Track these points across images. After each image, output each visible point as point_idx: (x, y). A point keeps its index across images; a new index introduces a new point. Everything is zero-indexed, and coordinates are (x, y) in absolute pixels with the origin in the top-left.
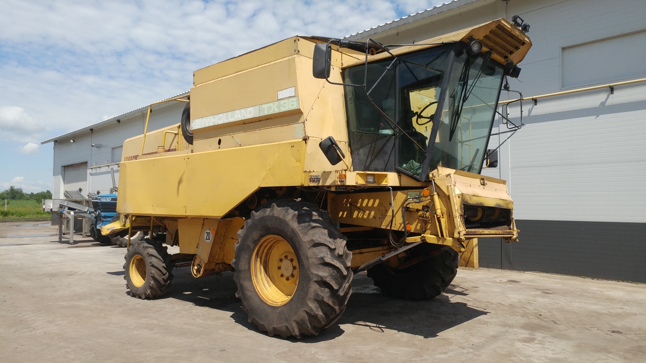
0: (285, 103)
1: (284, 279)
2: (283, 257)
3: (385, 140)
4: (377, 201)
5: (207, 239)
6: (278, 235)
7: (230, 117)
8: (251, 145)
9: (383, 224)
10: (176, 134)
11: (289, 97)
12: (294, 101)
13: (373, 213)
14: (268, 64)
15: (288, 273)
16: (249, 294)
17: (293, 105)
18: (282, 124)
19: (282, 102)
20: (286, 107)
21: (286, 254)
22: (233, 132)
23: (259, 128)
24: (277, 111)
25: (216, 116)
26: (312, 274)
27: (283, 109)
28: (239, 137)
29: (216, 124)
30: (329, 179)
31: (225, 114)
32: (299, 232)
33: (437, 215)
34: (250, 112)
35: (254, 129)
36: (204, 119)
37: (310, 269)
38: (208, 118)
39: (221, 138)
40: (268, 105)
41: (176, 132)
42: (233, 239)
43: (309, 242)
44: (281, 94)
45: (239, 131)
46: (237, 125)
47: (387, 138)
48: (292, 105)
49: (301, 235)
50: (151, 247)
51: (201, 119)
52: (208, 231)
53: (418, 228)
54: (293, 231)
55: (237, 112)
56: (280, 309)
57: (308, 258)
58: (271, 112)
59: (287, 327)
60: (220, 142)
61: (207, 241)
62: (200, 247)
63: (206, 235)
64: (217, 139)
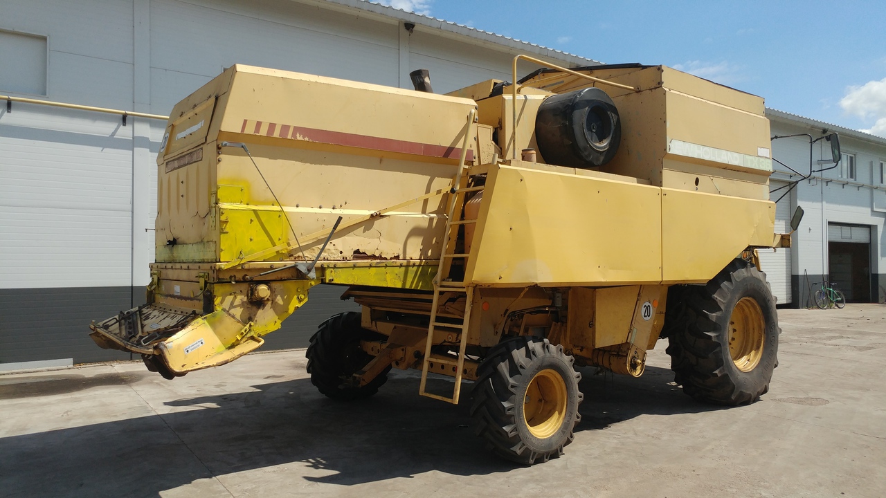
0: (763, 162)
5: (645, 316)
7: (717, 156)
8: (729, 195)
11: (766, 158)
12: (769, 163)
19: (762, 160)
20: (764, 166)
22: (714, 174)
24: (757, 167)
25: (701, 147)
27: (761, 168)
28: (719, 182)
29: (701, 158)
31: (712, 149)
34: (737, 159)
36: (687, 144)
38: (693, 145)
39: (699, 177)
40: (751, 157)
44: (760, 152)
46: (718, 167)
48: (767, 167)
51: (681, 143)
52: (647, 304)
55: (724, 152)
58: (753, 166)
60: (697, 182)
61: (645, 318)
62: (635, 330)
63: (644, 309)
64: (694, 177)
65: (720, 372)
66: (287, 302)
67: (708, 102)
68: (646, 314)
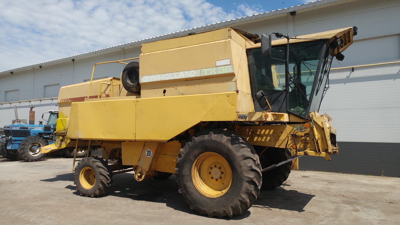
0: (222, 69)
1: (214, 180)
2: (213, 166)
3: (278, 94)
4: (272, 131)
5: (147, 155)
6: (214, 152)
7: (175, 76)
8: (191, 94)
9: (277, 144)
10: (109, 85)
11: (225, 65)
12: (229, 68)
13: (269, 138)
14: (207, 43)
15: (217, 176)
16: (191, 190)
17: (229, 70)
18: (218, 82)
19: (219, 68)
20: (223, 71)
21: (215, 164)
22: (177, 85)
23: (199, 84)
24: (215, 73)
25: (163, 75)
26: (245, 176)
27: (220, 73)
28: (181, 89)
29: (163, 79)
30: (254, 117)
31: (171, 74)
32: (233, 150)
33: (316, 139)
34: (193, 73)
35: (195, 84)
36: (153, 76)
37: (242, 173)
38: (156, 76)
39: (166, 89)
40: (208, 69)
41: (109, 83)
42: (165, 154)
43: (241, 156)
44: (218, 63)
45: (181, 85)
46: (180, 81)
47: (281, 92)
48: (227, 70)
49: (235, 152)
50: (99, 162)
51: (149, 76)
52: (149, 150)
53: (301, 147)
54: (229, 149)
55: (182, 73)
56: (217, 200)
57: (241, 167)
58: (211, 74)
59: (224, 210)
60: (165, 92)
61: (147, 156)
62: (142, 161)
63: (147, 152)
64: (163, 90)
65: (180, 190)
66: (67, 141)
67: (169, 50)
68: (148, 154)
